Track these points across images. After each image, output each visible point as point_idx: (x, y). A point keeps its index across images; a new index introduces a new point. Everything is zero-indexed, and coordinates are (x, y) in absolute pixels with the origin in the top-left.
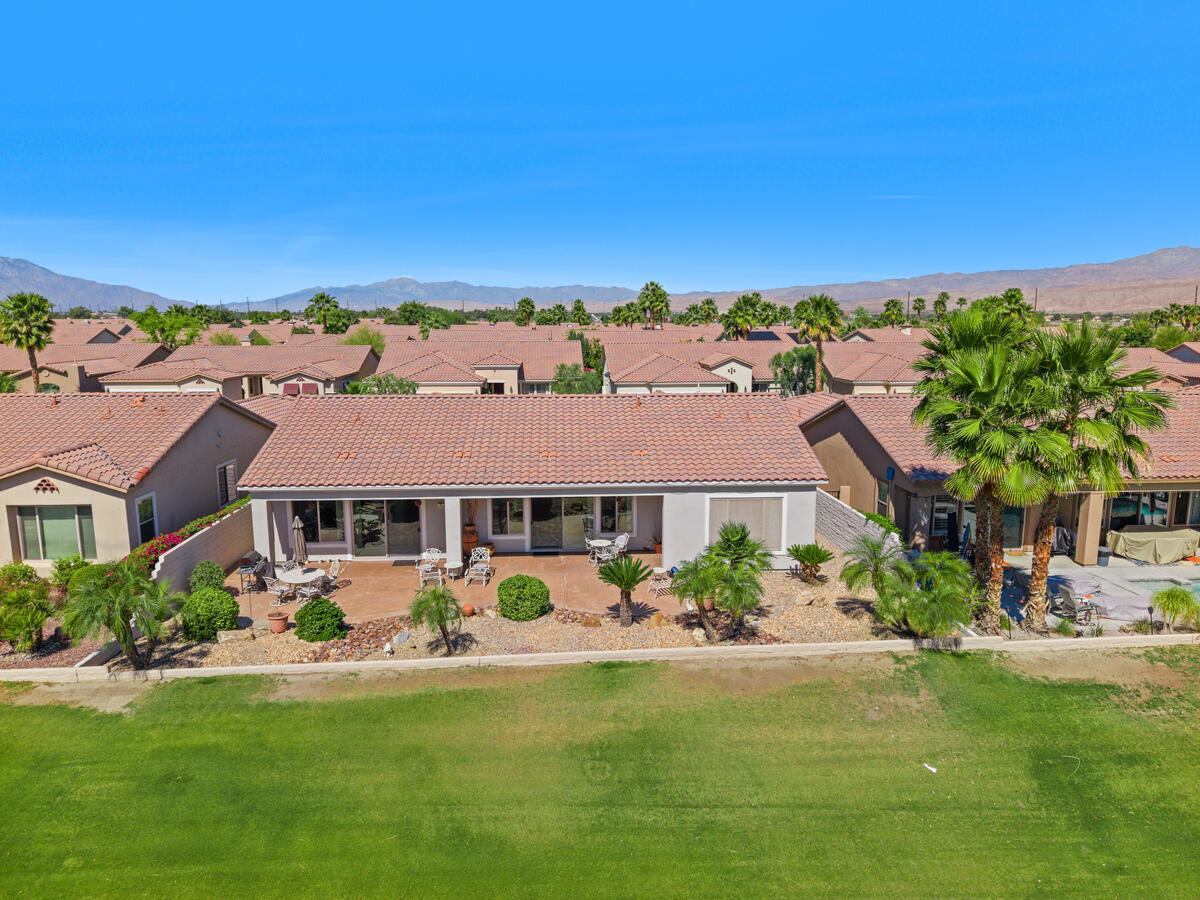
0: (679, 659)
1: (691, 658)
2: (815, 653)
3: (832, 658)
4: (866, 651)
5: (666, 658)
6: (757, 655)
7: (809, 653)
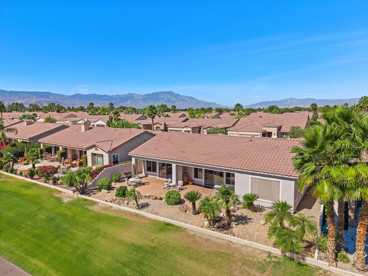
0: (191, 229)
1: (194, 230)
2: (238, 242)
3: (242, 246)
4: (259, 248)
5: (186, 228)
6: (216, 236)
7: (236, 241)
